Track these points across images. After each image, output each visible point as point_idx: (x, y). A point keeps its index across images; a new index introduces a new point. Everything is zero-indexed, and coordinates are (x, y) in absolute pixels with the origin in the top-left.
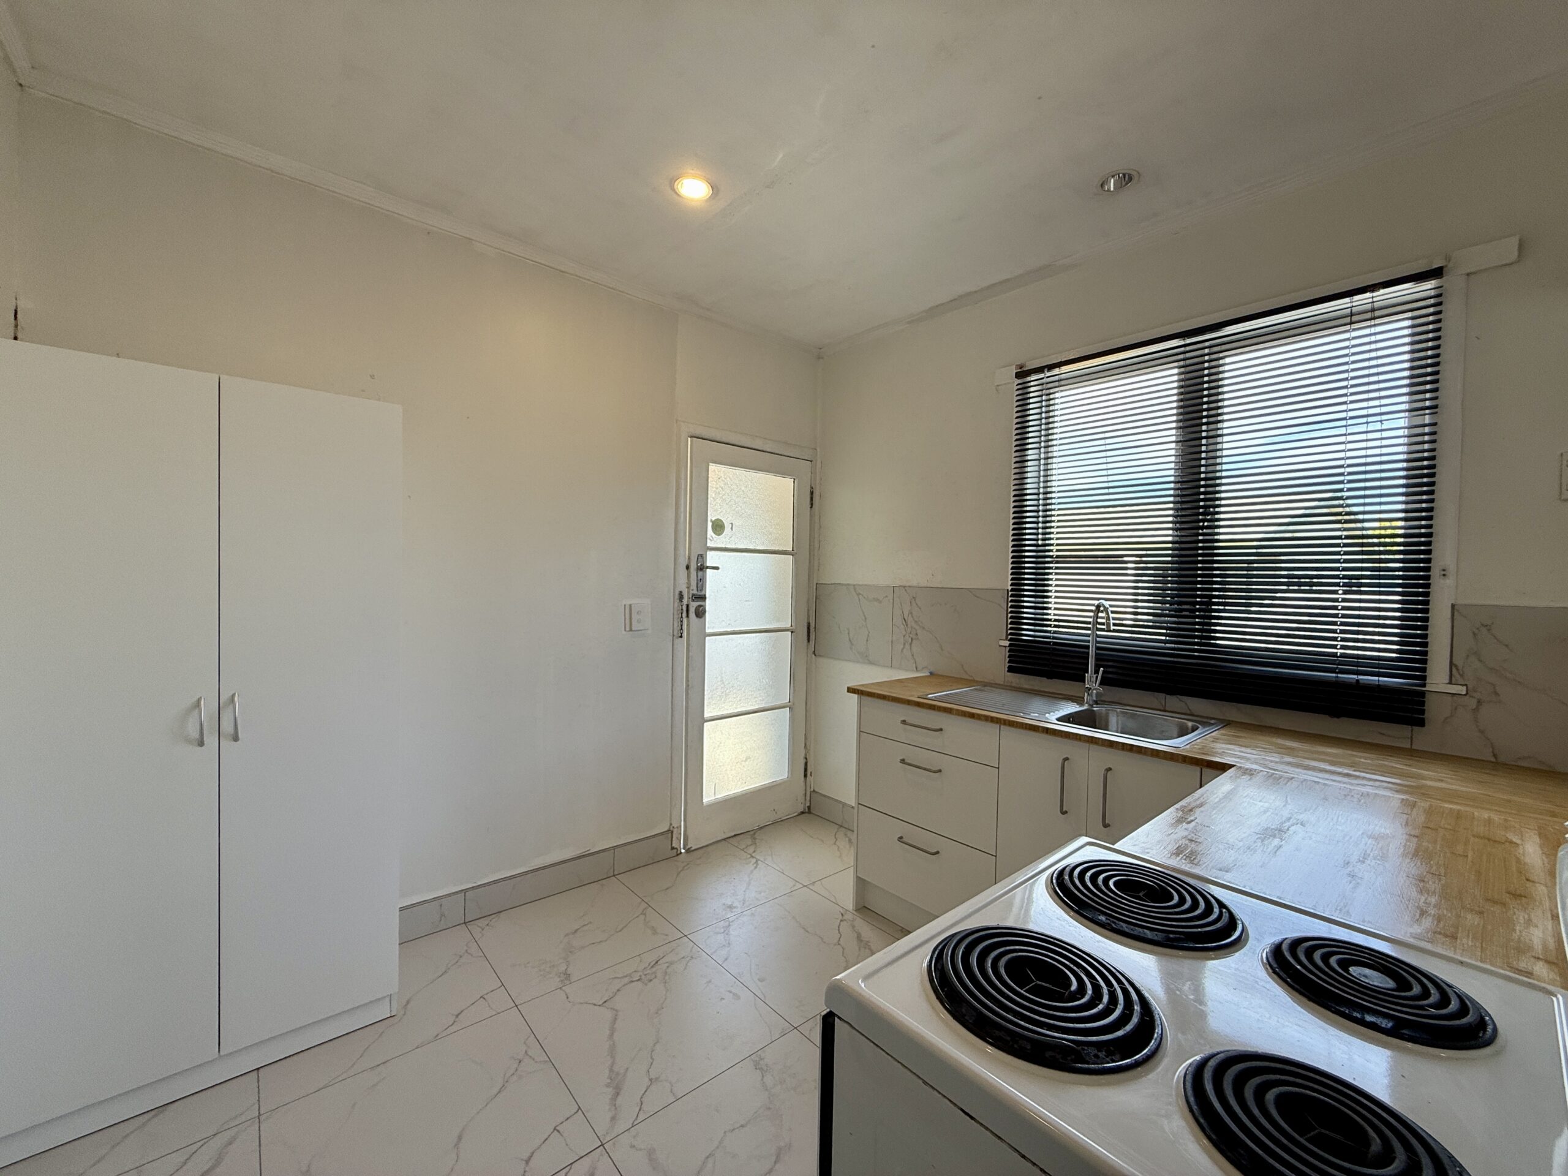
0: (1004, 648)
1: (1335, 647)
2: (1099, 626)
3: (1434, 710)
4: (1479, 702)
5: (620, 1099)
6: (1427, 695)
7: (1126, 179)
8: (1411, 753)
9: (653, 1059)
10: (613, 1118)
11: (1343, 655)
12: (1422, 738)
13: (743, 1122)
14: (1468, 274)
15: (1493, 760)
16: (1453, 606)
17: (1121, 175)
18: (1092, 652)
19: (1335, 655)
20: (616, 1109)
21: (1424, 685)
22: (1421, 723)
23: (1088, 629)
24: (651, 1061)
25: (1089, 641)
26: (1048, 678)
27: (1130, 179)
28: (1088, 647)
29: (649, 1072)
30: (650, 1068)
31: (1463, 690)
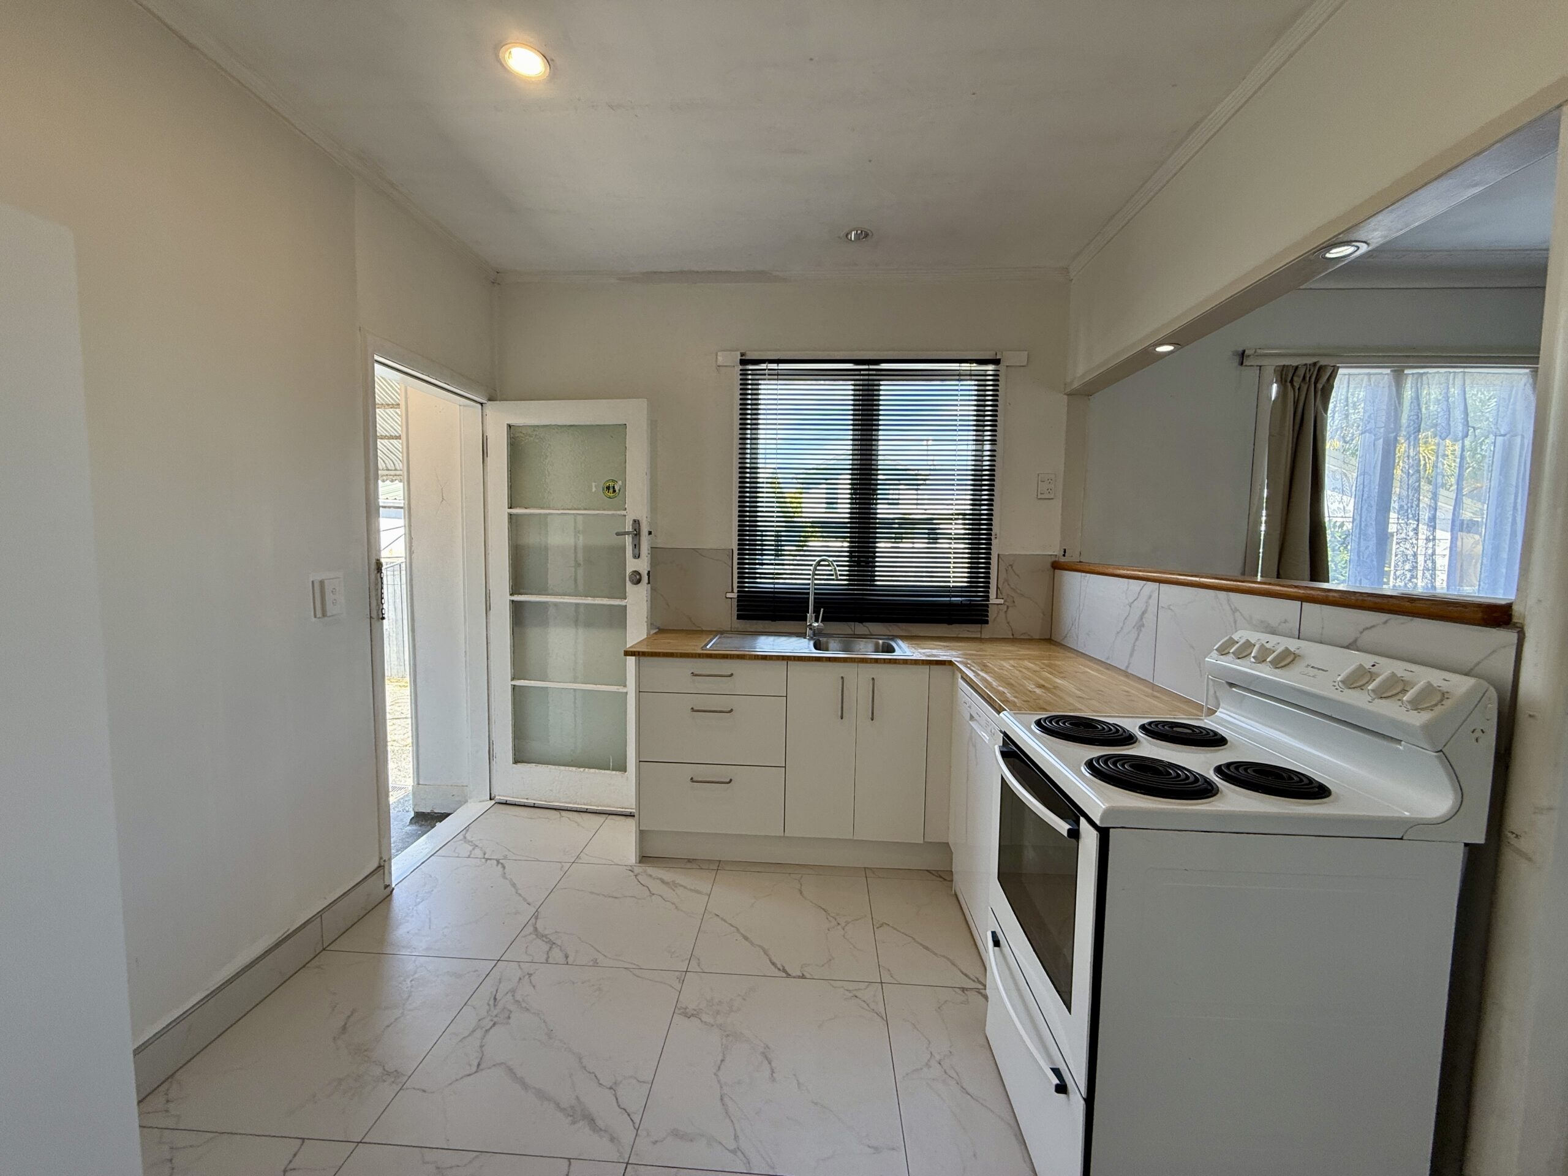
0: (730, 600)
1: (949, 582)
2: (816, 577)
3: (992, 613)
4: (1008, 607)
5: (600, 1123)
6: (990, 606)
7: (864, 235)
8: (980, 640)
9: (593, 1073)
10: (612, 1139)
11: (953, 587)
12: (987, 631)
13: (720, 1058)
14: (1007, 366)
15: (1012, 637)
16: (998, 555)
17: (859, 232)
18: (811, 598)
19: (949, 587)
20: (605, 1131)
21: (989, 601)
22: (987, 622)
23: (809, 579)
24: (593, 1075)
25: (809, 589)
26: (772, 621)
27: (867, 235)
28: (808, 593)
29: (601, 1084)
30: (599, 1081)
31: (1002, 601)
